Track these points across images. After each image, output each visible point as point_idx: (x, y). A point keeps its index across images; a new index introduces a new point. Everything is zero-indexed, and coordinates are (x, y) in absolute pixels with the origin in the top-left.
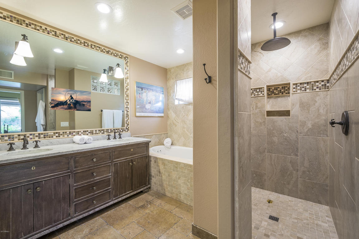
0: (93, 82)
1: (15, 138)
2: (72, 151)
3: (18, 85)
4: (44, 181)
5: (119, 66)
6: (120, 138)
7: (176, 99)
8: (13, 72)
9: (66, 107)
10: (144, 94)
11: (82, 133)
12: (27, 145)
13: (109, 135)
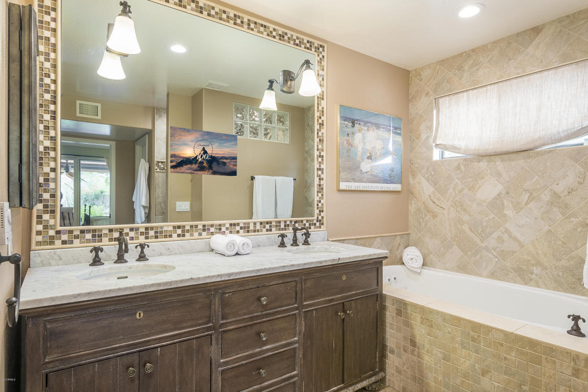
0: (236, 116)
1: (104, 237)
2: (218, 276)
3: (105, 130)
4: (161, 347)
5: (309, 67)
6: (306, 243)
7: (437, 145)
8: (99, 105)
9: (195, 166)
10: (358, 136)
11: (227, 229)
12: (125, 254)
13: (283, 236)
